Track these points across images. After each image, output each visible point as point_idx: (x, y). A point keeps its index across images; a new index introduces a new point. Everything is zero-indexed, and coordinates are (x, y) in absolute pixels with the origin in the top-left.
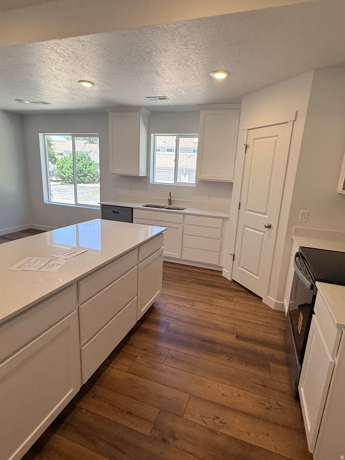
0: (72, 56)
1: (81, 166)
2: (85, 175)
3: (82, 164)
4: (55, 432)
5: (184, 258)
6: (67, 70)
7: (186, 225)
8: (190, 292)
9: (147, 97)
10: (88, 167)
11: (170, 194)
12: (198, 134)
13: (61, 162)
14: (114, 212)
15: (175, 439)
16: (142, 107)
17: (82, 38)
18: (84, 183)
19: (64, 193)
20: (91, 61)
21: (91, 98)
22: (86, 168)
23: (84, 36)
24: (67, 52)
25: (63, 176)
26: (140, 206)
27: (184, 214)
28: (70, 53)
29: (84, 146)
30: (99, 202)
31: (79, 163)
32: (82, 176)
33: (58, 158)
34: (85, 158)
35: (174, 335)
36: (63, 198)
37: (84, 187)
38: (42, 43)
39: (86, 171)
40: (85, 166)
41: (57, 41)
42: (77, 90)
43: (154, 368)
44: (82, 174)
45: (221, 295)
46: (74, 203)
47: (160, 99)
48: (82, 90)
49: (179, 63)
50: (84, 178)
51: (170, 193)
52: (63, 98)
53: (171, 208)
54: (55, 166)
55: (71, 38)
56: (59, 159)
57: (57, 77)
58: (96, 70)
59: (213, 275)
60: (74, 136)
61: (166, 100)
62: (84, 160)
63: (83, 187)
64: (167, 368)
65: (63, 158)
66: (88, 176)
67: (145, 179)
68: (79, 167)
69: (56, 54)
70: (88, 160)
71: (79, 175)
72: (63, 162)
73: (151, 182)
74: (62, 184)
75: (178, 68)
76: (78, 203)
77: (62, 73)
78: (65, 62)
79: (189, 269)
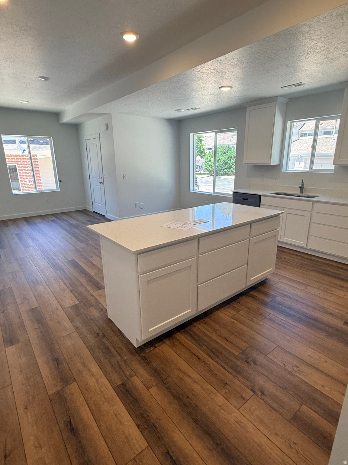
0: (213, 72)
1: (226, 158)
2: (229, 167)
3: (228, 157)
4: (179, 332)
5: (309, 247)
6: (210, 82)
7: (314, 213)
8: (307, 278)
9: (281, 87)
10: (233, 159)
11: (303, 182)
12: (340, 115)
13: (209, 156)
14: (243, 199)
15: (255, 364)
16: (278, 96)
17: (219, 59)
18: (228, 175)
19: (209, 185)
20: (227, 71)
21: (231, 98)
22: (230, 160)
23: (221, 57)
24: (210, 70)
25: (209, 170)
26: (269, 193)
27: (314, 202)
28: (212, 70)
29: (231, 139)
30: (233, 190)
31: (225, 156)
32: (227, 169)
33: (206, 153)
34: (230, 150)
35: (278, 305)
36: (207, 189)
37: (228, 179)
38: (192, 69)
39: (231, 163)
40: (230, 159)
41: (203, 65)
42: (219, 94)
43: (252, 321)
44: (227, 166)
45: (343, 287)
46: (212, 192)
47: (296, 86)
48: (223, 94)
49: (307, 52)
50: (228, 171)
51: (302, 180)
52: (209, 102)
53: (302, 196)
54: (203, 160)
55: (211, 61)
56: (208, 154)
57: (203, 89)
58: (232, 76)
59: (341, 268)
60: (217, 132)
61: (302, 86)
62: (230, 153)
63: (226, 179)
64: (263, 324)
65: (211, 152)
66: (232, 168)
67: (277, 167)
68: (224, 160)
69: (202, 74)
70: (233, 153)
71: (224, 167)
72: (210, 156)
73: (284, 170)
74: (208, 177)
75: (307, 56)
76: (216, 191)
77: (207, 85)
78: (209, 77)
79: (313, 258)
